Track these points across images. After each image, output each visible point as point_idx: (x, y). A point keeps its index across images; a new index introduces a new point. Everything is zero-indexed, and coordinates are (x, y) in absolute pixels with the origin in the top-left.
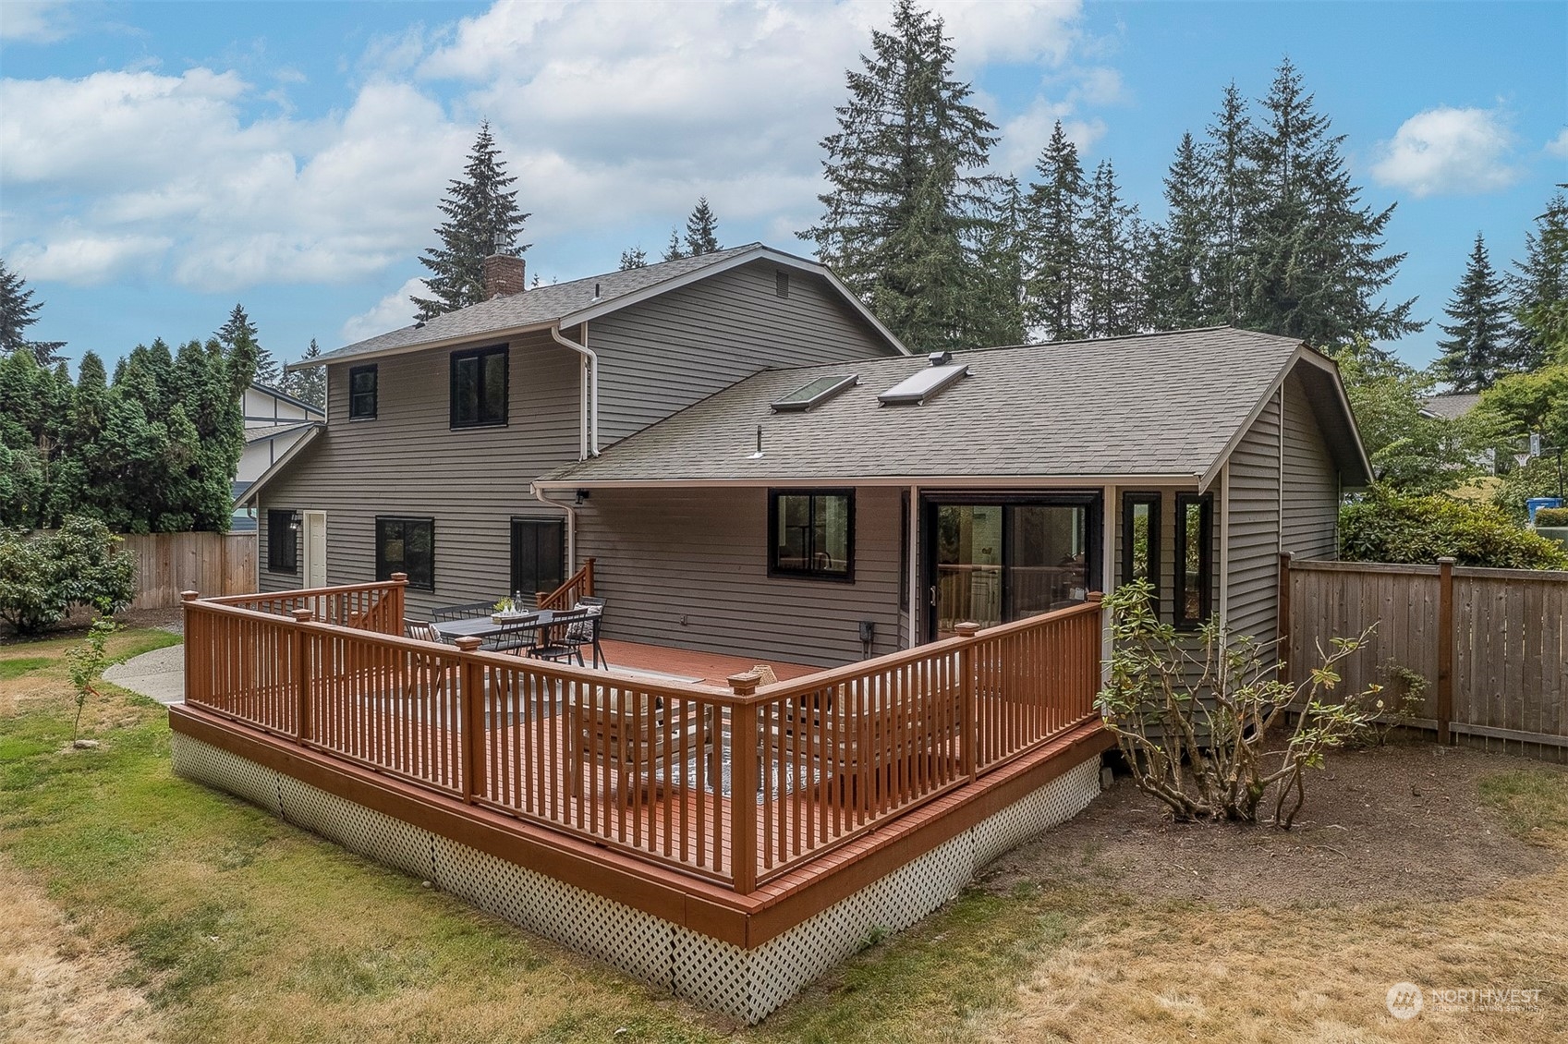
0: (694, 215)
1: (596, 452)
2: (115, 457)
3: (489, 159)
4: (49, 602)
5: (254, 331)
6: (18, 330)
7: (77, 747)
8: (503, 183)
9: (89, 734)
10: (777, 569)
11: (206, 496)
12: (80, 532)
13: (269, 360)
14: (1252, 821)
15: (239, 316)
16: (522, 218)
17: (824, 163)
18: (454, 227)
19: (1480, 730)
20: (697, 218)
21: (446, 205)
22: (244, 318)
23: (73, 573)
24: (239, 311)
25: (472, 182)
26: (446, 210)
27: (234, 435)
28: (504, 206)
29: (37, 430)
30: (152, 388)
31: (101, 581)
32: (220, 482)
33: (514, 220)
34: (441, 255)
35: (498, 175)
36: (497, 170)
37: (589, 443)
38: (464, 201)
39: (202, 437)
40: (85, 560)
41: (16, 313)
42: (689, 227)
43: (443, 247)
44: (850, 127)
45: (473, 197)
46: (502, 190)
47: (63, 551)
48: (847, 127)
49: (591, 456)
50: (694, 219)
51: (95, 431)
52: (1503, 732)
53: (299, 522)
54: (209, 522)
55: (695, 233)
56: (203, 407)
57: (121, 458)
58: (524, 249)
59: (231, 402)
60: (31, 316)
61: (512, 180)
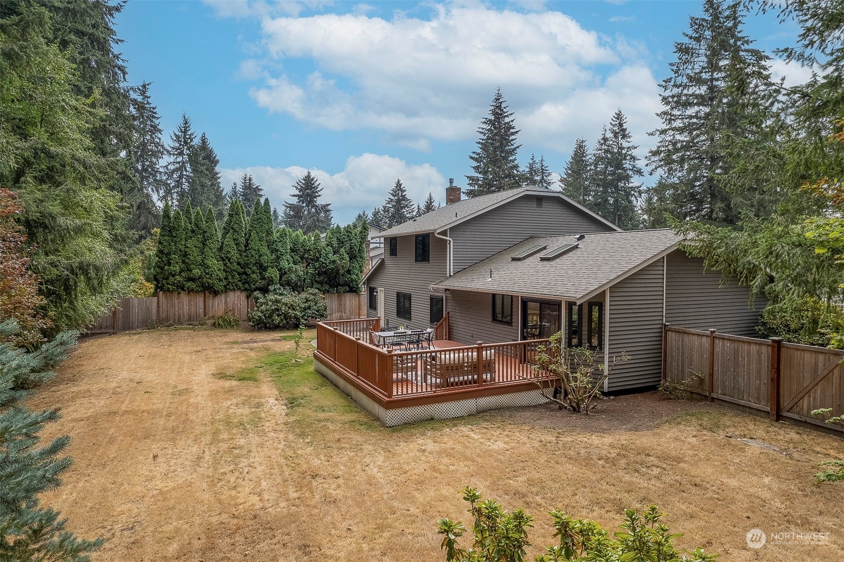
0: (614, 117)
1: (452, 274)
2: (323, 267)
3: (501, 105)
4: (302, 317)
5: (405, 191)
6: (315, 199)
7: (296, 361)
8: (507, 116)
9: (300, 358)
10: (495, 319)
11: (352, 280)
12: (312, 294)
13: (411, 204)
14: (579, 412)
15: (399, 184)
16: (517, 132)
17: (660, 95)
18: (485, 140)
19: (720, 397)
20: (616, 118)
21: (481, 130)
22: (401, 185)
23: (309, 308)
24: (399, 182)
25: (493, 118)
26: (481, 132)
27: (361, 258)
28: (507, 128)
29: (302, 258)
30: (335, 242)
31: (317, 311)
32: (357, 275)
33: (513, 134)
34: (479, 154)
35: (505, 113)
36: (505, 110)
37: (450, 271)
38: (489, 127)
39: (351, 259)
40: (312, 304)
41: (315, 193)
42: (611, 123)
43: (479, 151)
44: (678, 72)
45: (493, 124)
46: (507, 120)
47: (307, 300)
48: (676, 72)
49: (450, 276)
50: (614, 119)
51: (318, 258)
52: (726, 398)
53: (377, 292)
54: (353, 290)
55: (614, 126)
56: (351, 248)
57: (326, 268)
58: (518, 147)
59: (360, 246)
60: (320, 193)
61: (511, 114)
